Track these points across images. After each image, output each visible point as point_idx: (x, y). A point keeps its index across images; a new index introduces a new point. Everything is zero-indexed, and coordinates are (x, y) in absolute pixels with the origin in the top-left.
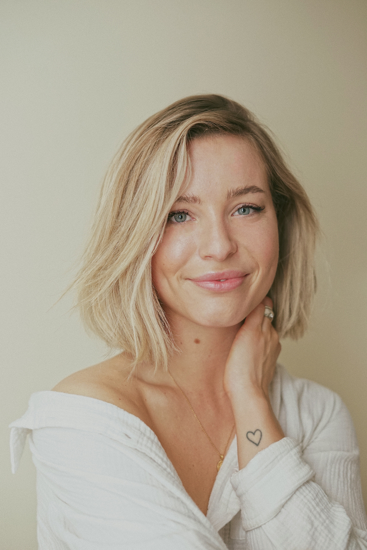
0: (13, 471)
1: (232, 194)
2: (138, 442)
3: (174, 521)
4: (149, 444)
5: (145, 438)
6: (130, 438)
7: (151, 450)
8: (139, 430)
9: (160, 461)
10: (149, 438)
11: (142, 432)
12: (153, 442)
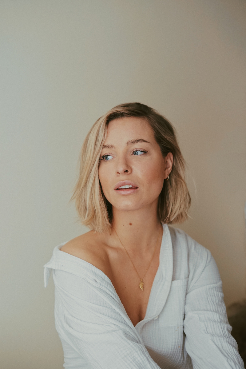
0: (45, 286)
1: (129, 143)
2: (101, 285)
3: (114, 324)
4: (106, 286)
5: (104, 282)
6: (97, 282)
7: (107, 288)
8: (102, 278)
9: (110, 294)
10: (106, 282)
11: (103, 279)
12: (108, 283)
